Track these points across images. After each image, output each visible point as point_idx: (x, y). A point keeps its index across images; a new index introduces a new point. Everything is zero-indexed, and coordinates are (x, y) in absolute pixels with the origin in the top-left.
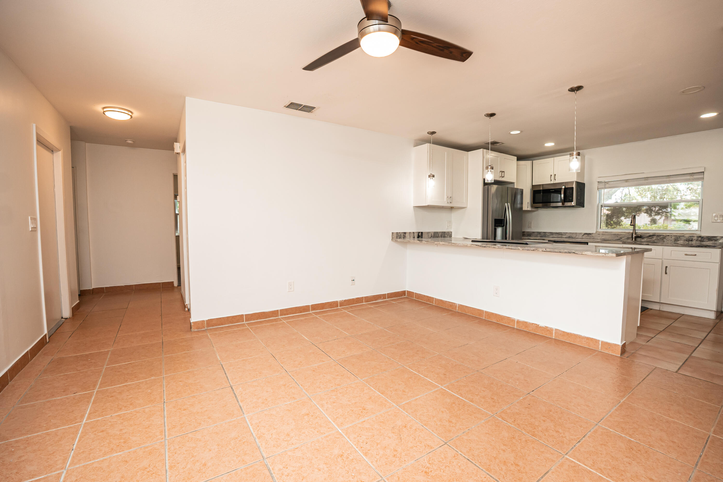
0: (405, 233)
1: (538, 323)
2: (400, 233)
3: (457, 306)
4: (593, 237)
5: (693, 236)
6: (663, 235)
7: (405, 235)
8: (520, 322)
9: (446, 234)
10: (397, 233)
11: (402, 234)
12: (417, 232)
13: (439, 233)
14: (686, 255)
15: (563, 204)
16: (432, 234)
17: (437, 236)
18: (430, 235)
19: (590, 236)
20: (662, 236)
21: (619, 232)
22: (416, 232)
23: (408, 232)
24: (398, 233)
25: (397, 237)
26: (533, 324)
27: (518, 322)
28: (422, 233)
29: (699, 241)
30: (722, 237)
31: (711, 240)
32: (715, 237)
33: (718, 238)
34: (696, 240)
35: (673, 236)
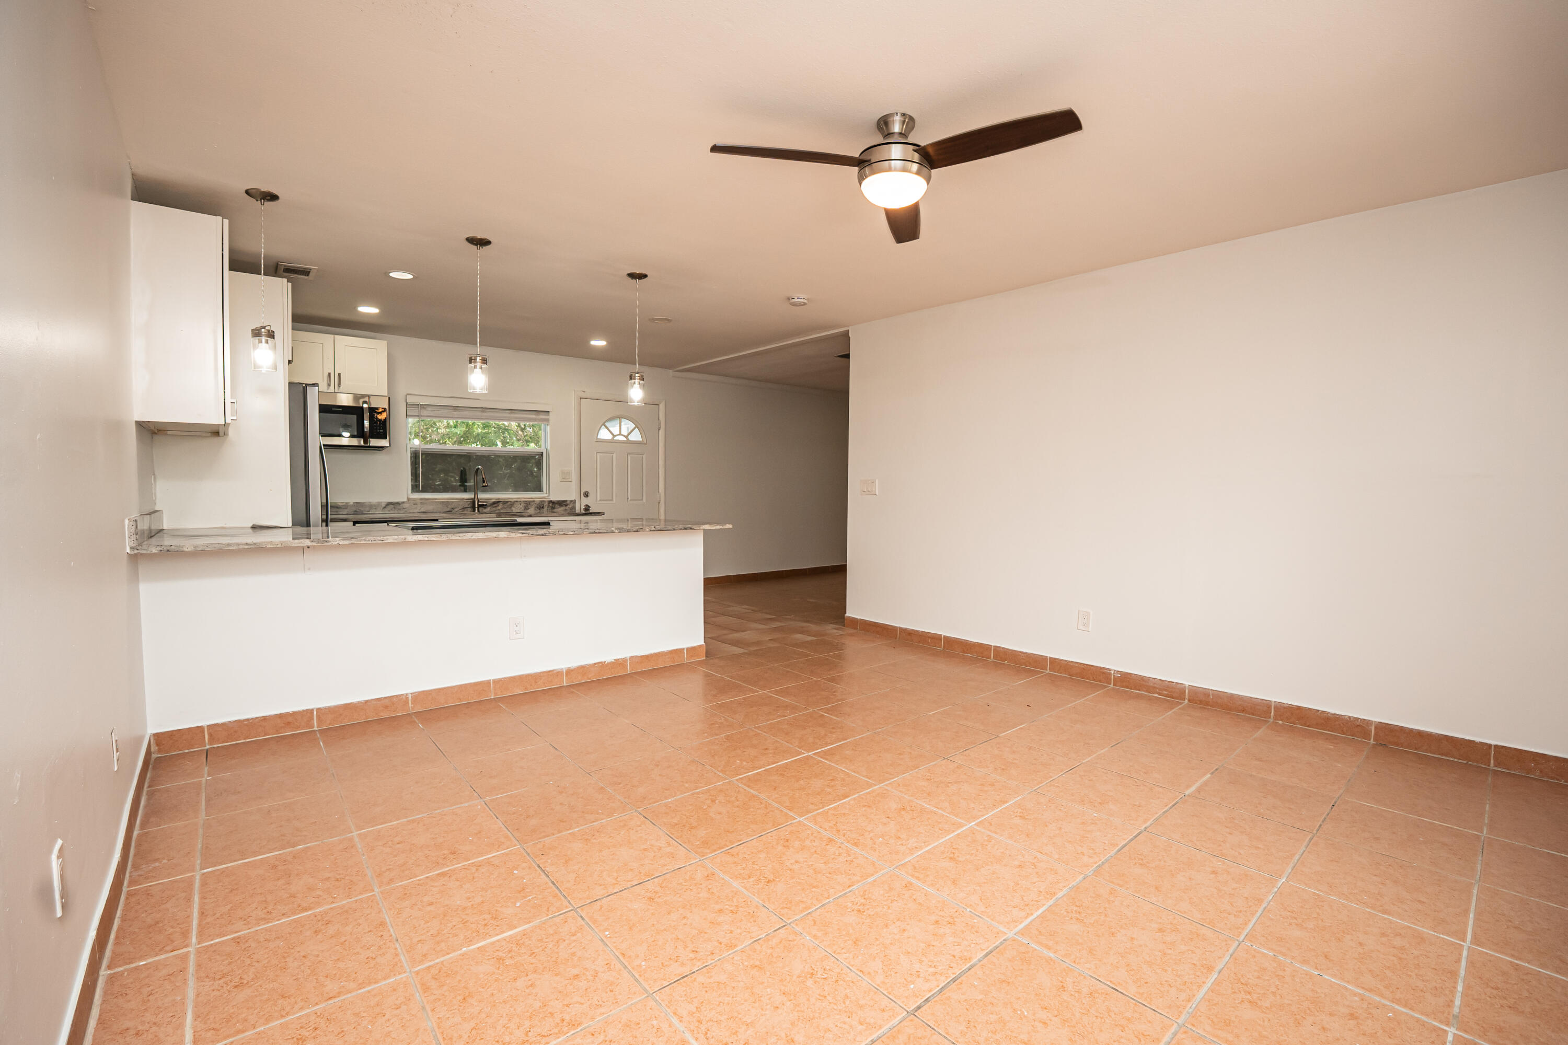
1: (602, 660)
3: (410, 698)
4: (406, 510)
5: (544, 501)
6: (510, 501)
8: (572, 670)
15: (365, 442)
19: (398, 507)
20: (509, 503)
21: (448, 499)
26: (595, 664)
27: (569, 672)
29: (550, 508)
30: (571, 501)
31: (562, 506)
32: (565, 501)
33: (568, 502)
34: (547, 506)
35: (522, 502)
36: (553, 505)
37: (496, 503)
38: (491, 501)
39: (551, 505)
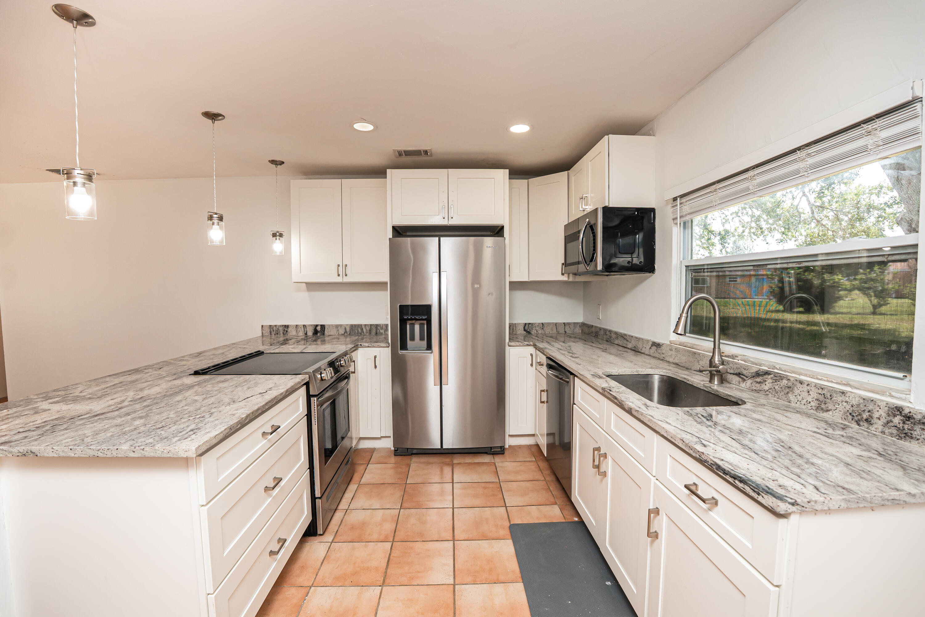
0: (287, 327)
2: (276, 326)
6: (789, 378)
7: (286, 329)
9: (382, 329)
10: (270, 326)
11: (281, 329)
12: (312, 325)
13: (363, 327)
16: (345, 329)
17: (360, 331)
18: (342, 331)
19: (659, 350)
20: (785, 382)
22: (309, 325)
23: (293, 326)
24: (272, 327)
25: (270, 332)
28: (323, 327)
29: (894, 431)
34: (883, 420)
35: (813, 389)
36: (906, 427)
37: (762, 375)
38: (755, 369)
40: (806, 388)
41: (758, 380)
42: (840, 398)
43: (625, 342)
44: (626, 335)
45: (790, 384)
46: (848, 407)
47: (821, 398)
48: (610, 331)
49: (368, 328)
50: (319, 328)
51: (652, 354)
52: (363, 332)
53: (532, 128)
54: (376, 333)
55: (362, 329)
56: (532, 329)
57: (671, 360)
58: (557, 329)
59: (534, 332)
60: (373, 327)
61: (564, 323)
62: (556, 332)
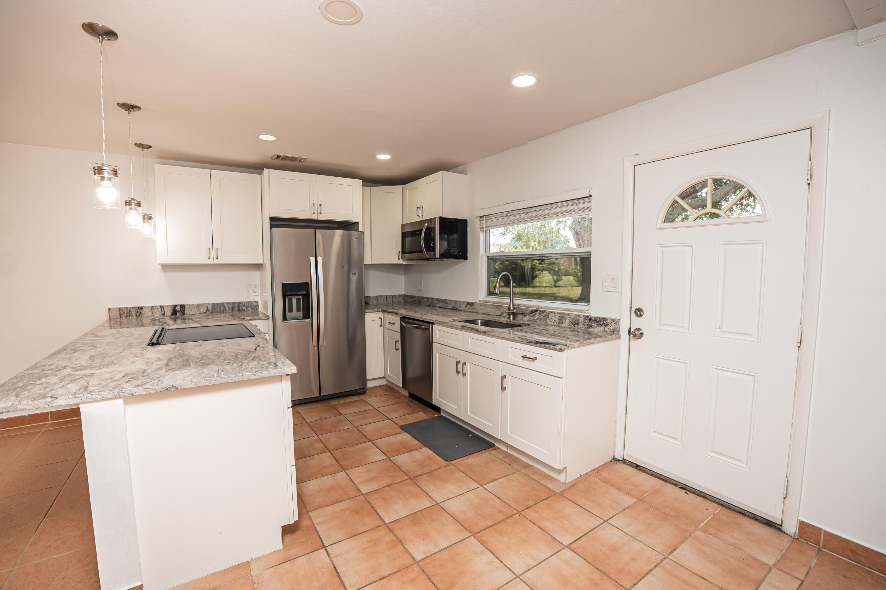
0: (140, 308)
2: (127, 308)
4: (477, 310)
5: (585, 316)
7: (139, 311)
9: (244, 306)
10: (120, 308)
11: (133, 311)
12: (170, 306)
13: (226, 305)
14: (524, 357)
15: (427, 255)
16: (207, 307)
17: (222, 308)
18: (203, 310)
19: (472, 307)
20: (545, 314)
22: (167, 306)
23: (148, 307)
24: (122, 309)
25: (120, 315)
28: (183, 307)
29: (586, 326)
30: (613, 320)
31: (601, 325)
32: (605, 319)
33: (609, 321)
34: (583, 322)
35: (557, 314)
36: (590, 323)
37: (534, 312)
38: (530, 310)
39: (587, 321)
40: (554, 315)
41: (532, 315)
42: (567, 317)
43: (446, 304)
44: (446, 300)
45: (547, 314)
46: (571, 320)
47: (560, 318)
48: (432, 299)
49: (230, 306)
50: (178, 308)
51: (467, 310)
52: (226, 310)
53: (393, 157)
54: (239, 310)
55: (225, 307)
56: (369, 301)
57: (481, 312)
58: (387, 300)
59: (371, 303)
60: (235, 305)
61: (392, 296)
62: (386, 303)
